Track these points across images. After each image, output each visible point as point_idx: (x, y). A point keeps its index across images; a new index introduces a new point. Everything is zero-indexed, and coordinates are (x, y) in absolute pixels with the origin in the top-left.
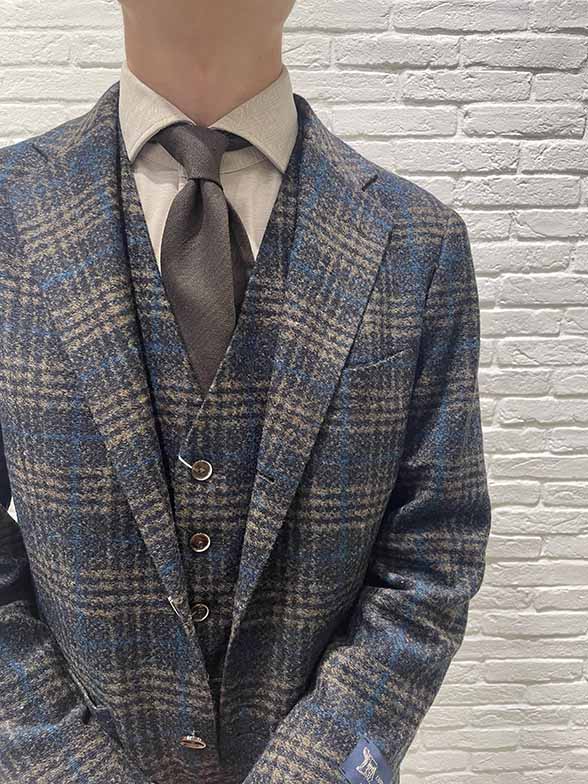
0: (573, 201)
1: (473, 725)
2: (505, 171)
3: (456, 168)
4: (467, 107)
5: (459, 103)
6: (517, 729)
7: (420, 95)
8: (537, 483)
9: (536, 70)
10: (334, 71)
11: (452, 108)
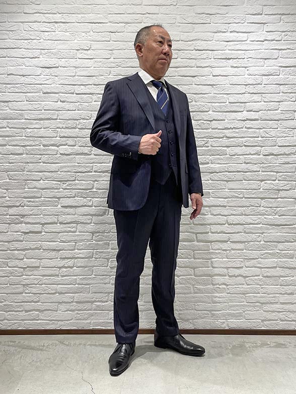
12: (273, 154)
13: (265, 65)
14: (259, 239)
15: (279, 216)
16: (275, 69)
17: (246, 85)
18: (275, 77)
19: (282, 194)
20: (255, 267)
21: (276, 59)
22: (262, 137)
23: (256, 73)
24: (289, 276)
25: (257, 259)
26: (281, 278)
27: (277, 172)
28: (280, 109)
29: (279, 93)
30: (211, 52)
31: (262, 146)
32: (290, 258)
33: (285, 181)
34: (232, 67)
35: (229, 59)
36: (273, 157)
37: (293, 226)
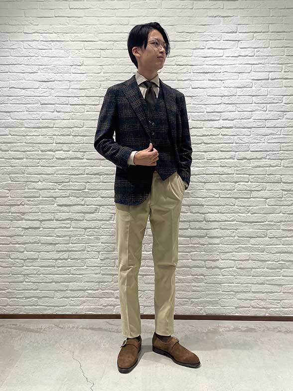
0: (251, 102)
1: (235, 252)
2: (233, 95)
3: (222, 95)
4: (223, 81)
5: (222, 80)
6: (249, 254)
7: (212, 79)
8: (248, 176)
9: (239, 73)
10: (192, 74)
11: (220, 81)
12: (246, 159)
13: (239, 79)
14: (233, 235)
15: (252, 214)
16: (248, 82)
17: (222, 96)
18: (247, 89)
19: (254, 194)
20: (230, 260)
21: (249, 73)
22: (236, 143)
23: (231, 85)
24: (260, 268)
25: (232, 252)
26: (253, 270)
27: (250, 175)
28: (252, 118)
29: (252, 103)
30: (191, 67)
31: (236, 152)
32: (262, 252)
33: (257, 182)
34: (209, 80)
35: (206, 73)
36: (246, 161)
37: (265, 223)
